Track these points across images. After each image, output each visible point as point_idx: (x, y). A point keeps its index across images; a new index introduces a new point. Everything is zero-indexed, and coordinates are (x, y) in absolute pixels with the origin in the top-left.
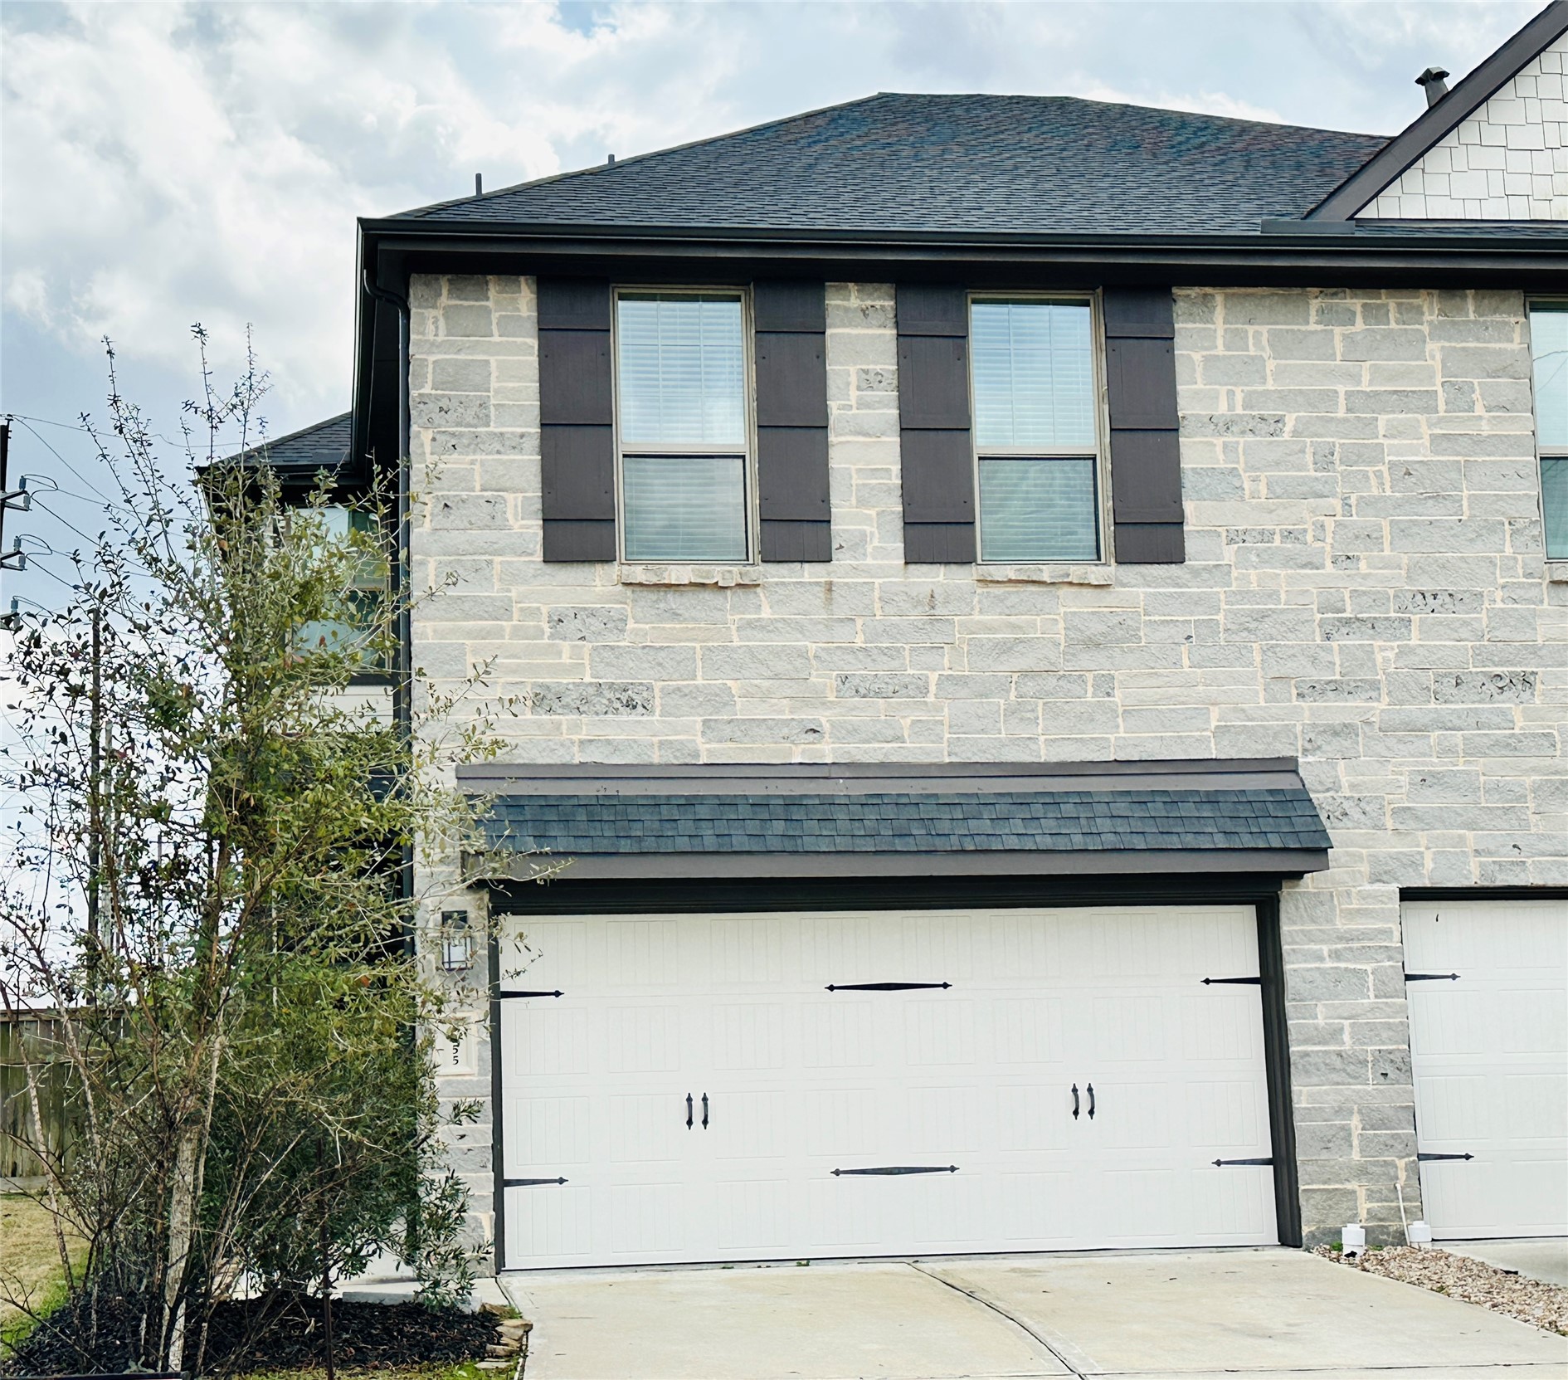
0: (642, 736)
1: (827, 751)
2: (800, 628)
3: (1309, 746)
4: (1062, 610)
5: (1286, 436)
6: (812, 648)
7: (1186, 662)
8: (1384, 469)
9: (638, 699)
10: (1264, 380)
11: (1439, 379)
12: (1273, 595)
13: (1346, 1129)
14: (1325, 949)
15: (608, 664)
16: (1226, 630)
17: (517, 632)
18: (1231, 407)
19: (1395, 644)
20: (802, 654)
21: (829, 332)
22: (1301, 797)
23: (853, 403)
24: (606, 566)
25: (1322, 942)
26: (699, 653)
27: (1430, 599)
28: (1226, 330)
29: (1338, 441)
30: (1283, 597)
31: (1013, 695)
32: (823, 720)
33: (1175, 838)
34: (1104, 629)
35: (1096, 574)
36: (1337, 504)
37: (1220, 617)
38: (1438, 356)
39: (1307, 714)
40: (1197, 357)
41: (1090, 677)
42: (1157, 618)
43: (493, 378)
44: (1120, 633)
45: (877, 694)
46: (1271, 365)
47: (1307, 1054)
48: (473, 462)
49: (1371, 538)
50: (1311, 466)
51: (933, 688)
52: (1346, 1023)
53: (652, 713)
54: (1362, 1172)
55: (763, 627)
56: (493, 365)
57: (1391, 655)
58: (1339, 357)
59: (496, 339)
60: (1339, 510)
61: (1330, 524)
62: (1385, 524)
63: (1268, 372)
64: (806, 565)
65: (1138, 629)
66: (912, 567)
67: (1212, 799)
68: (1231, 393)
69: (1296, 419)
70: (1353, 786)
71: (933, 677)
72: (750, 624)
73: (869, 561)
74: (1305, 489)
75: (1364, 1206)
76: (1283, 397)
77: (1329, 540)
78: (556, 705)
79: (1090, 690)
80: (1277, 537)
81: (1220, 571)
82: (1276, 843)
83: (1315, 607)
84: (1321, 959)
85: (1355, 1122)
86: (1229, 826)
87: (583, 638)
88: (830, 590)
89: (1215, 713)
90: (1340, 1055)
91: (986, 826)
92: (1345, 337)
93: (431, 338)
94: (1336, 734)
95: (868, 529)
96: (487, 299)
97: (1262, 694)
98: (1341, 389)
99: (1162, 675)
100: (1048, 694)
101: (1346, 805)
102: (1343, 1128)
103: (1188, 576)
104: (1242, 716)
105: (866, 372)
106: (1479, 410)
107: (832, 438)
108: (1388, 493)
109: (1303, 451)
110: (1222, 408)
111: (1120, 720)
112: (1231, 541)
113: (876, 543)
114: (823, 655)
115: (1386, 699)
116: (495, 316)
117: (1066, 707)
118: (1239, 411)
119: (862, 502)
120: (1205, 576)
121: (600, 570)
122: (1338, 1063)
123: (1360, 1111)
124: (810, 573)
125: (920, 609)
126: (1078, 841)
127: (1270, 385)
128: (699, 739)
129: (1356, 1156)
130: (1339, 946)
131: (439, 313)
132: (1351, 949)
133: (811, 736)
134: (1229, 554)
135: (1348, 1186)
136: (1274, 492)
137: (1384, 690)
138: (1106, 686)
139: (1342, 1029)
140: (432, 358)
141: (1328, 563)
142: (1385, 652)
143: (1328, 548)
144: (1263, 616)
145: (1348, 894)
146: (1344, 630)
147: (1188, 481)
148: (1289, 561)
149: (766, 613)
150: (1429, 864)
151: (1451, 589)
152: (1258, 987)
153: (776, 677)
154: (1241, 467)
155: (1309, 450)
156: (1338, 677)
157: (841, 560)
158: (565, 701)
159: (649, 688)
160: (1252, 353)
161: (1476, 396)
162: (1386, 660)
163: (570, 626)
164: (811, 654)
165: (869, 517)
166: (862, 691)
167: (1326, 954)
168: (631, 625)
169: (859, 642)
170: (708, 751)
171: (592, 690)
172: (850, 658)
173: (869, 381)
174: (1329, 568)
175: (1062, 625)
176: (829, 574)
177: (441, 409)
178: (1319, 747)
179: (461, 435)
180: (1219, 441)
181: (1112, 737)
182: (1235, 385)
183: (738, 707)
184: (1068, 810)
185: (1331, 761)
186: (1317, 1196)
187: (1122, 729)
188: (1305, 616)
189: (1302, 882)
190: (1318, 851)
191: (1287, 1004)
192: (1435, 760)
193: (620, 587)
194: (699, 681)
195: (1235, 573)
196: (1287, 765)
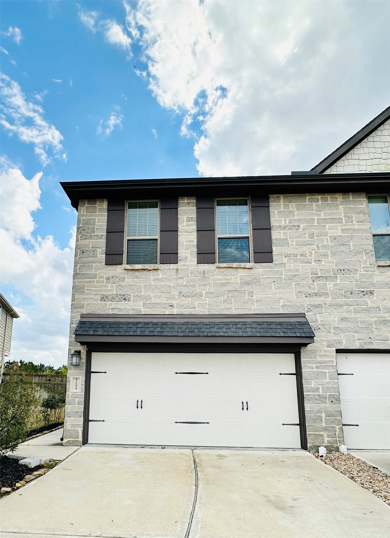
0: (127, 307)
1: (175, 311)
2: (169, 280)
3: (308, 310)
4: (239, 275)
5: (301, 230)
6: (172, 285)
7: (273, 288)
8: (328, 238)
9: (127, 298)
10: (294, 216)
11: (343, 215)
12: (298, 270)
13: (321, 417)
14: (314, 366)
15: (120, 289)
16: (285, 279)
17: (97, 282)
18: (285, 223)
19: (333, 283)
20: (170, 287)
21: (179, 209)
22: (307, 323)
23: (185, 225)
24: (120, 265)
25: (313, 364)
26: (143, 286)
27: (342, 271)
28: (283, 204)
29: (315, 231)
30: (300, 271)
31: (225, 297)
32: (174, 303)
33: (269, 333)
34: (250, 279)
35: (248, 265)
36: (315, 247)
37: (283, 276)
38: (342, 209)
39: (308, 301)
40: (276, 211)
41: (247, 292)
42: (265, 277)
43: (96, 222)
44: (255, 281)
45: (189, 296)
46: (296, 213)
47: (309, 395)
48: (90, 242)
49: (325, 255)
50: (308, 237)
51: (204, 295)
52: (320, 386)
53: (130, 301)
54: (325, 429)
55: (160, 280)
56: (96, 219)
57: (331, 286)
58: (315, 210)
59: (98, 213)
60: (316, 248)
61: (313, 252)
62: (329, 252)
63: (295, 214)
64: (171, 264)
65: (260, 279)
66: (199, 264)
67: (280, 324)
68: (285, 220)
69: (303, 226)
70: (321, 321)
71: (204, 292)
72: (156, 279)
73: (188, 263)
74: (306, 243)
75: (326, 439)
76: (299, 220)
77: (313, 256)
78: (106, 299)
79: (247, 295)
80: (299, 256)
81: (283, 264)
82: (298, 335)
83: (309, 273)
84: (313, 368)
85: (323, 415)
86: (285, 330)
87: (114, 283)
88: (177, 271)
89: (282, 301)
90: (318, 395)
91: (216, 330)
92: (316, 205)
93: (82, 213)
94: (316, 307)
95: (188, 255)
96: (96, 204)
97: (295, 296)
98: (316, 218)
99: (267, 291)
100: (235, 296)
101: (320, 326)
102: (320, 416)
103: (274, 266)
104: (289, 302)
105: (188, 217)
106: (355, 222)
107: (179, 234)
108: (330, 244)
109: (305, 234)
110: (283, 224)
111: (255, 303)
112: (286, 257)
113: (190, 259)
114: (175, 287)
115: (330, 298)
116: (97, 208)
117: (240, 300)
118: (288, 224)
119: (186, 249)
120: (279, 266)
121: (119, 266)
122: (318, 398)
123: (325, 412)
124: (172, 266)
125: (201, 275)
126: (240, 334)
127: (296, 218)
128: (142, 308)
129: (324, 424)
130: (318, 365)
131: (84, 208)
132: (321, 366)
133: (171, 307)
134: (285, 260)
135: (321, 433)
136: (297, 244)
137: (330, 295)
138: (251, 294)
139: (319, 388)
140: (82, 218)
141: (313, 262)
142: (330, 285)
143: (313, 258)
144: (295, 276)
145: (321, 350)
146: (318, 279)
147: (274, 242)
148: (302, 262)
149: (161, 276)
150: (344, 343)
151: (349, 268)
152: (295, 376)
153: (162, 292)
154: (288, 238)
155: (307, 233)
156: (316, 292)
157: (180, 263)
158: (109, 298)
159: (130, 295)
160: (291, 210)
161: (354, 219)
162: (330, 287)
163: (111, 280)
164: (172, 287)
165: (188, 252)
166: (185, 296)
167: (314, 367)
168: (126, 280)
169: (185, 283)
170: (144, 311)
171: (115, 296)
172: (182, 287)
173: (189, 220)
174: (313, 263)
175: (239, 278)
176: (177, 266)
177: (83, 230)
178: (312, 311)
179: (88, 235)
180: (282, 232)
181: (253, 308)
182: (286, 218)
183: (152, 300)
184: (239, 326)
185: (315, 314)
186: (312, 436)
187: (255, 305)
188: (307, 276)
189: (307, 347)
190: (311, 337)
191: (303, 381)
192: (345, 314)
193: (124, 270)
194: (143, 293)
195: (287, 265)
196: (303, 315)
